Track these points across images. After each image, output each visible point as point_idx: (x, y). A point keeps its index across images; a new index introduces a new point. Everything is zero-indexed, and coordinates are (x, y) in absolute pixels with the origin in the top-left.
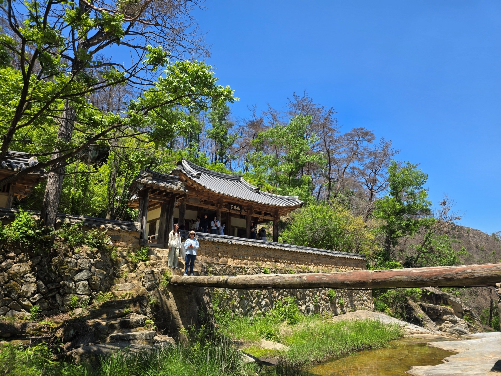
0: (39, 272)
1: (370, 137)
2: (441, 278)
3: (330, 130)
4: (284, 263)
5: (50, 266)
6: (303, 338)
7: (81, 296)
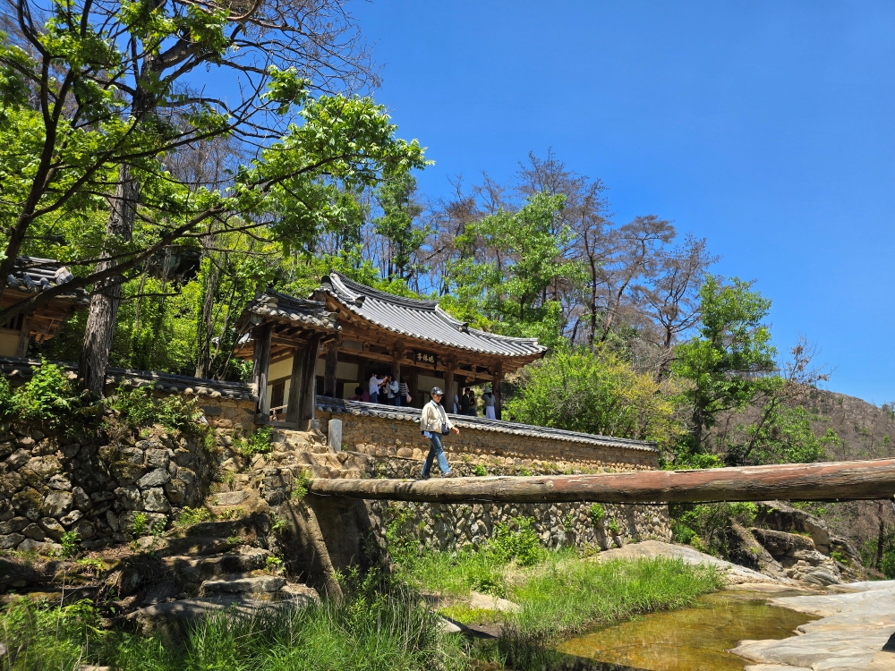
0: (78, 471)
1: (667, 233)
2: (795, 483)
3: (595, 219)
4: (512, 457)
5: (95, 461)
6: (546, 589)
7: (152, 515)
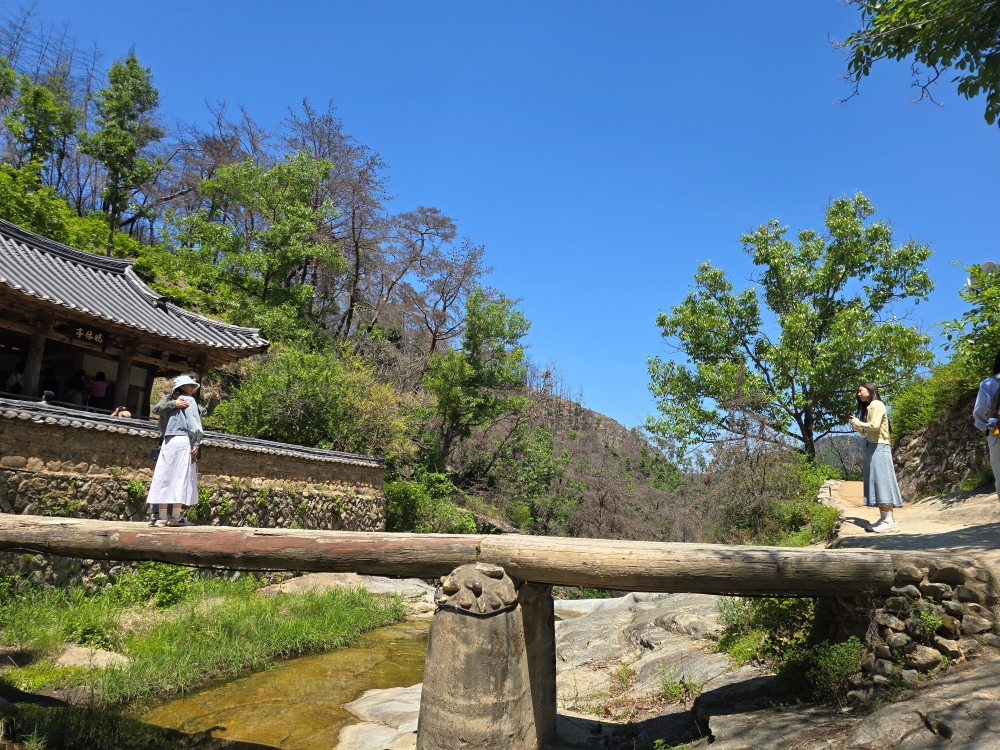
1: (447, 231)
3: (364, 200)
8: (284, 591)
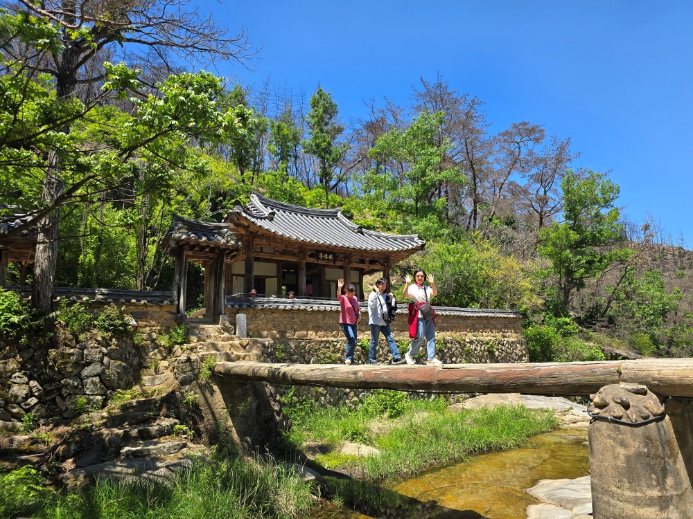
0: (32, 369)
1: (537, 135)
3: (472, 131)
5: (46, 363)
6: (402, 438)
7: (91, 397)
8: (465, 407)
